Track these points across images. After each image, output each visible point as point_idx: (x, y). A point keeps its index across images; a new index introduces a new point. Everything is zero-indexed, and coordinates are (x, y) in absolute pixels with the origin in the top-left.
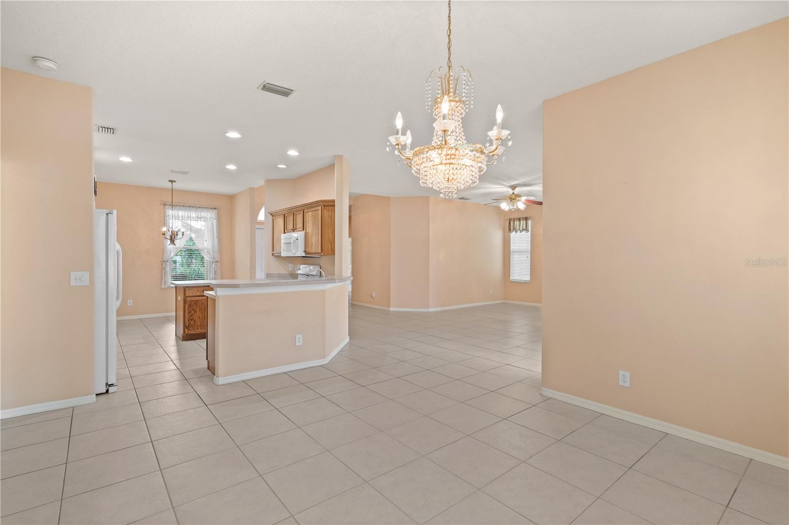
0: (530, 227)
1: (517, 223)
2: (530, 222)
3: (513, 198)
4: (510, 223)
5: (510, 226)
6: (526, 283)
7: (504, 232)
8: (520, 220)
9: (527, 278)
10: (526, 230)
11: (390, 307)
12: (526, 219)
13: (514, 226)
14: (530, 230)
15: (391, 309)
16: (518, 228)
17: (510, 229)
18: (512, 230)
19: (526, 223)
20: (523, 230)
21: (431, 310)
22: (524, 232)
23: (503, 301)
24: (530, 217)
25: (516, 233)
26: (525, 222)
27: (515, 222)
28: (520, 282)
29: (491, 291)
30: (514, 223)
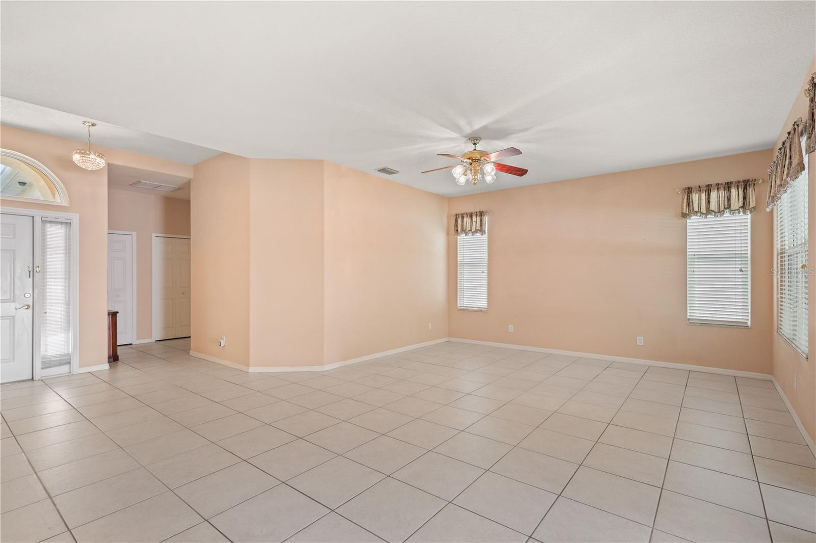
0: (486, 226)
1: (467, 220)
2: (486, 219)
3: (475, 160)
4: (456, 221)
5: (456, 226)
6: (481, 311)
7: (448, 234)
8: (471, 215)
9: (482, 303)
10: (481, 231)
11: (248, 366)
12: (481, 214)
13: (462, 225)
14: (486, 231)
15: (251, 370)
16: (468, 228)
17: (457, 231)
18: (459, 231)
19: (481, 221)
20: (476, 231)
21: (327, 368)
22: (478, 235)
23: (447, 339)
24: (486, 212)
25: (466, 235)
26: (479, 219)
27: (465, 219)
28: (472, 311)
29: (430, 324)
30: (462, 221)
